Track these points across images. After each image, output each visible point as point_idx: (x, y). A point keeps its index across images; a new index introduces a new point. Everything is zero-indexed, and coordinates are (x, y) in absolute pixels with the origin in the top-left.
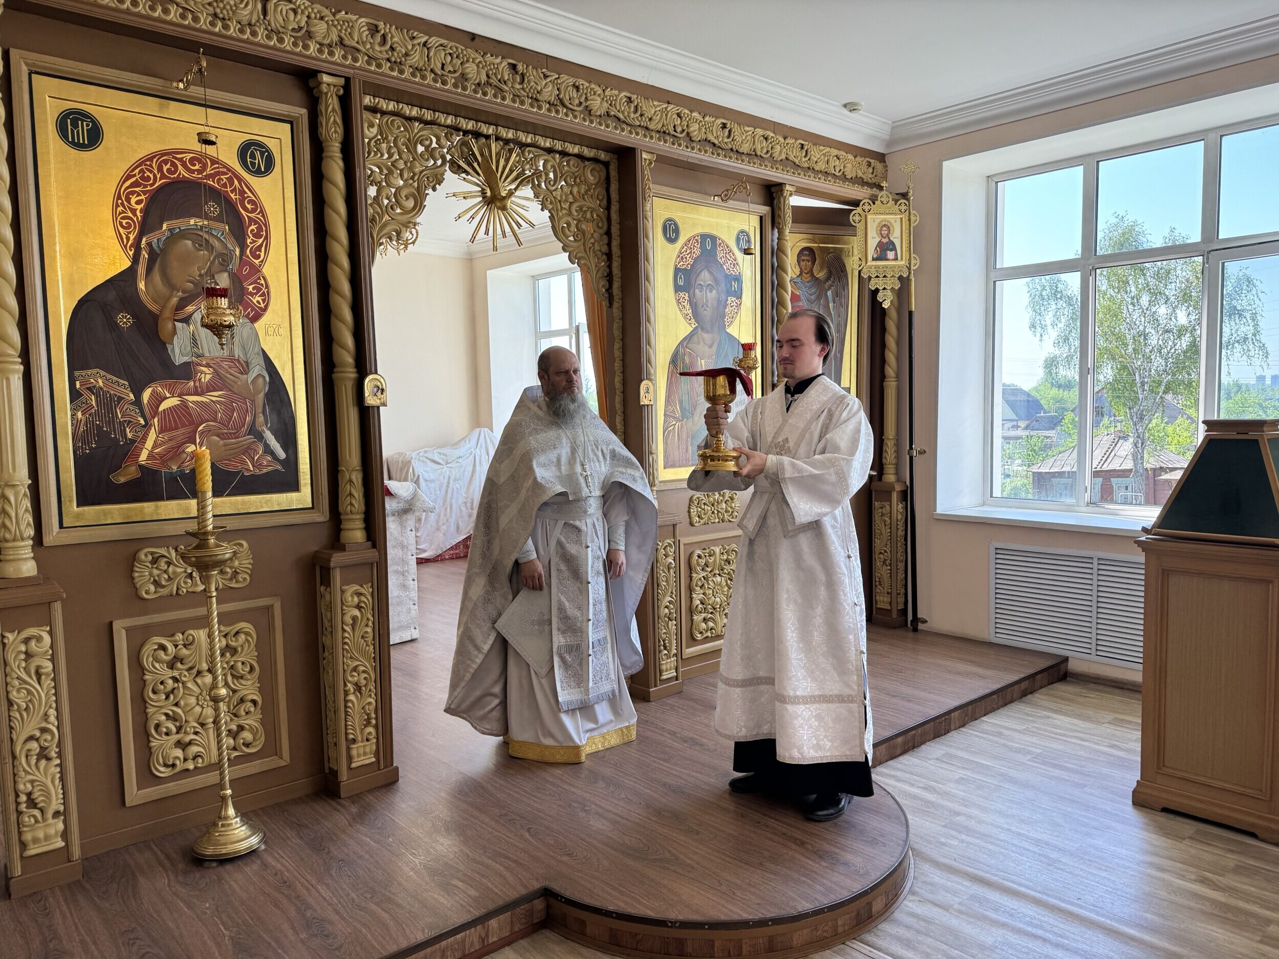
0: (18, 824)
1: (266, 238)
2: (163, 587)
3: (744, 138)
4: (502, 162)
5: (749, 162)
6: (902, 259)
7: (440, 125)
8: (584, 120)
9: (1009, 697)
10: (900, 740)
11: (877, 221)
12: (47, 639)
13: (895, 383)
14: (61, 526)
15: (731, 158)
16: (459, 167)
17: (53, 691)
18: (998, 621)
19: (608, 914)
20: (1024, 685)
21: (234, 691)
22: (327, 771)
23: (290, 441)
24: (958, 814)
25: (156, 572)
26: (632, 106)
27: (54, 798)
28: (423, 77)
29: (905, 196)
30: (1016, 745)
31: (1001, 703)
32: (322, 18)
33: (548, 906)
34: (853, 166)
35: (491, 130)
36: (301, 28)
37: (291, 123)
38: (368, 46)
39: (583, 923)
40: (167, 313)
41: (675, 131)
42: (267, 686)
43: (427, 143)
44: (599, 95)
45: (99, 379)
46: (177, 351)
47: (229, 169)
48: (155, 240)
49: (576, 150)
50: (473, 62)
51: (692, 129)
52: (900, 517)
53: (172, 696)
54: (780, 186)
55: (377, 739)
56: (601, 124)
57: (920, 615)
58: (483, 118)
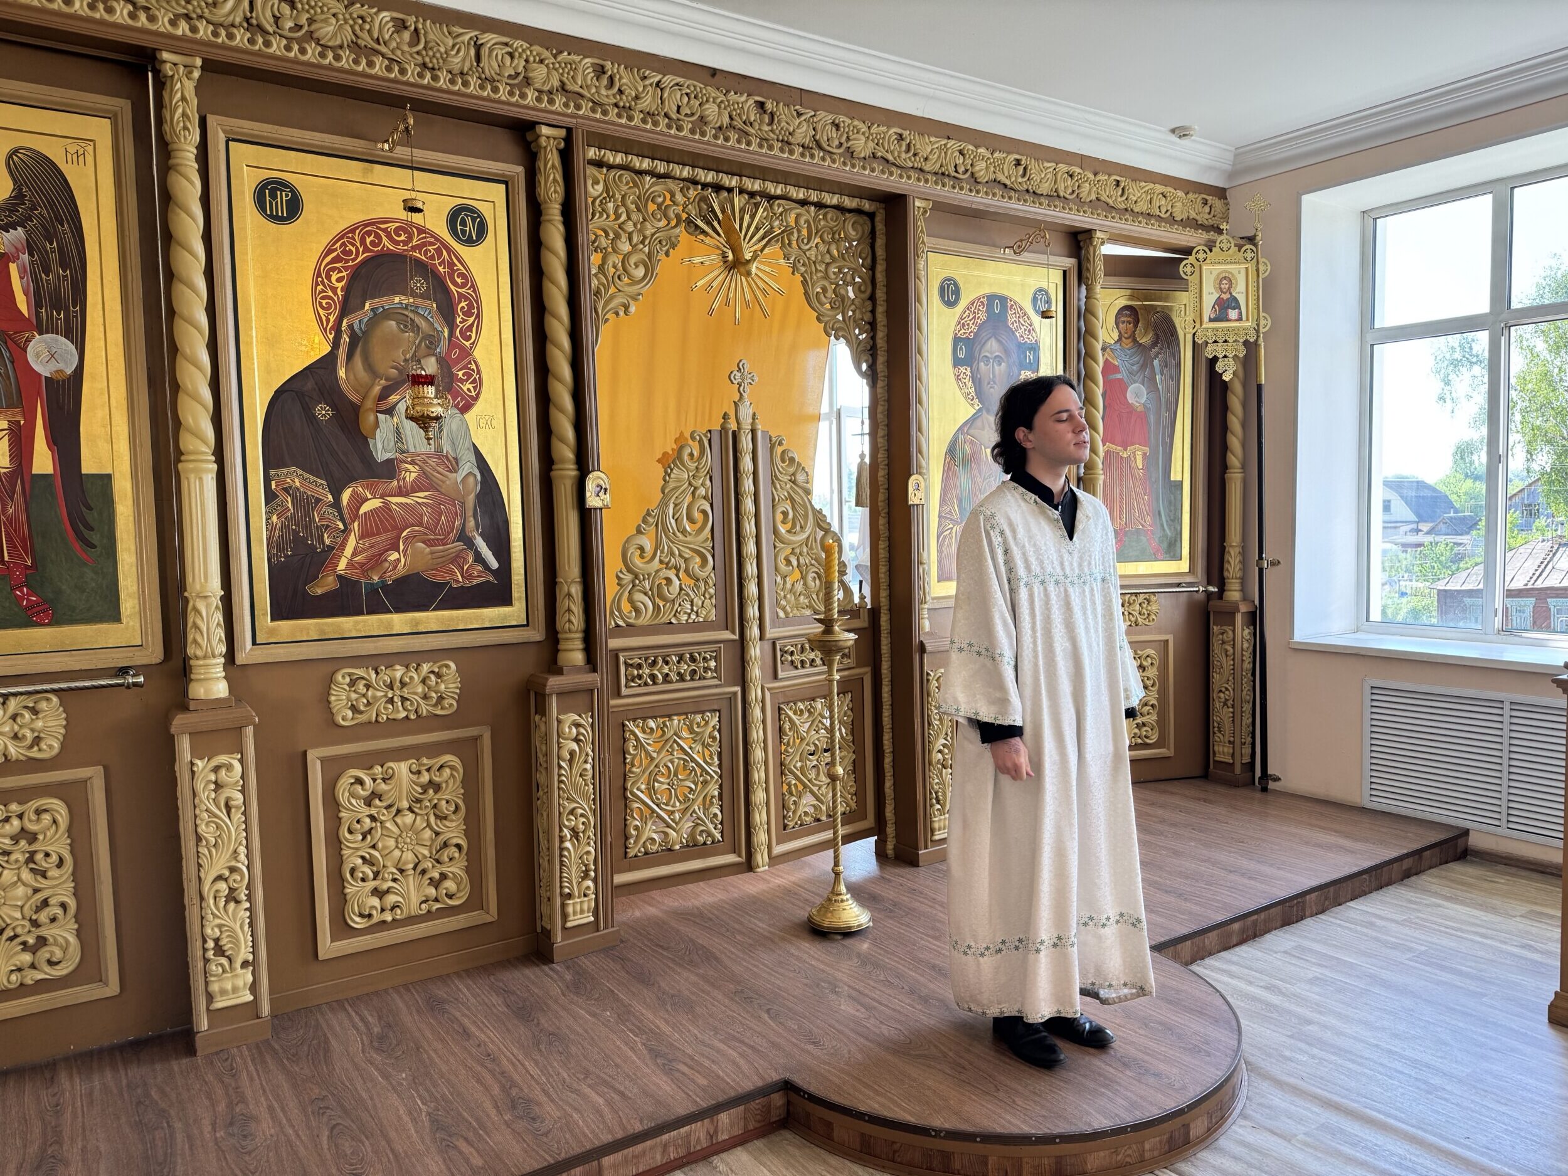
0: (205, 973)
1: (478, 316)
2: (361, 712)
3: (1042, 177)
4: (747, 219)
5: (1049, 205)
6: (1248, 319)
7: (675, 178)
8: (845, 164)
9: (1385, 878)
10: (1236, 926)
11: (1215, 273)
12: (237, 766)
13: (1240, 475)
14: (254, 643)
15: (1025, 201)
16: (697, 226)
17: (244, 826)
18: (1373, 780)
19: (860, 1116)
20: (1407, 864)
21: (437, 834)
22: (539, 930)
23: (502, 548)
24: (1309, 1022)
25: (354, 696)
26: (904, 144)
27: (243, 946)
28: (656, 124)
29: (1251, 240)
30: (1393, 940)
31: (1373, 885)
32: (541, 61)
33: (789, 1103)
34: (1183, 206)
35: (734, 182)
36: (518, 74)
37: (506, 183)
38: (593, 90)
39: (829, 1125)
40: (369, 403)
41: (956, 171)
42: (472, 830)
43: (660, 200)
44: (863, 134)
45: (294, 478)
46: (379, 446)
47: (438, 239)
48: (357, 322)
49: (834, 200)
50: (714, 102)
51: (977, 168)
52: (1246, 645)
53: (369, 837)
54: (1089, 233)
55: (597, 894)
56: (864, 168)
57: (1271, 771)
58: (725, 169)
